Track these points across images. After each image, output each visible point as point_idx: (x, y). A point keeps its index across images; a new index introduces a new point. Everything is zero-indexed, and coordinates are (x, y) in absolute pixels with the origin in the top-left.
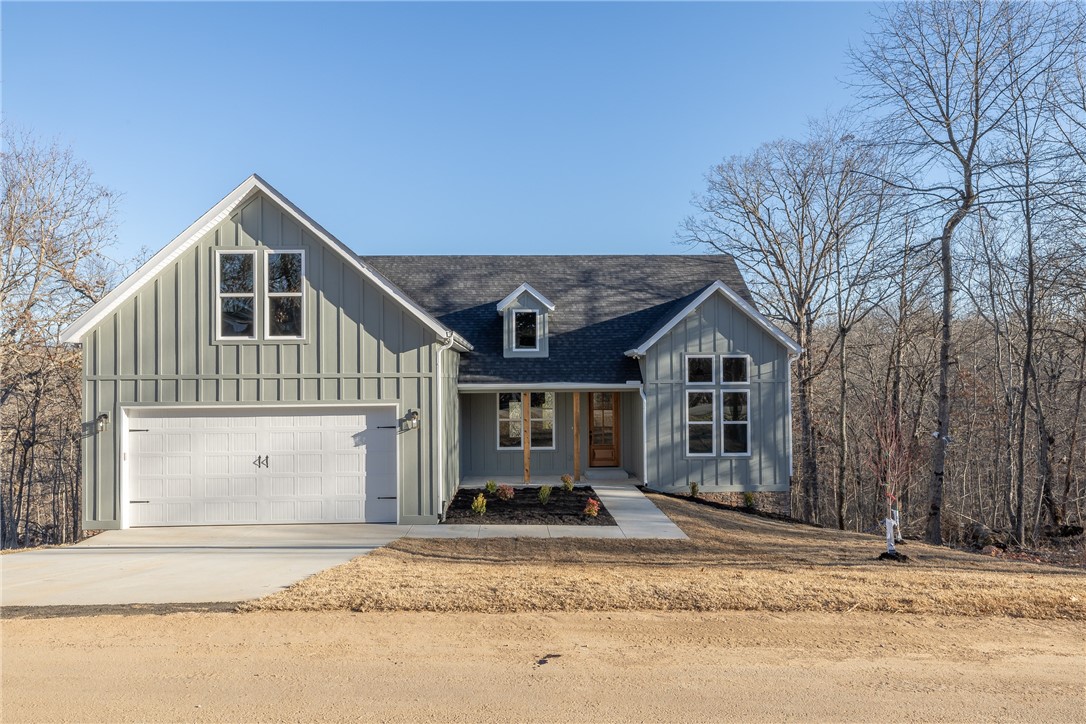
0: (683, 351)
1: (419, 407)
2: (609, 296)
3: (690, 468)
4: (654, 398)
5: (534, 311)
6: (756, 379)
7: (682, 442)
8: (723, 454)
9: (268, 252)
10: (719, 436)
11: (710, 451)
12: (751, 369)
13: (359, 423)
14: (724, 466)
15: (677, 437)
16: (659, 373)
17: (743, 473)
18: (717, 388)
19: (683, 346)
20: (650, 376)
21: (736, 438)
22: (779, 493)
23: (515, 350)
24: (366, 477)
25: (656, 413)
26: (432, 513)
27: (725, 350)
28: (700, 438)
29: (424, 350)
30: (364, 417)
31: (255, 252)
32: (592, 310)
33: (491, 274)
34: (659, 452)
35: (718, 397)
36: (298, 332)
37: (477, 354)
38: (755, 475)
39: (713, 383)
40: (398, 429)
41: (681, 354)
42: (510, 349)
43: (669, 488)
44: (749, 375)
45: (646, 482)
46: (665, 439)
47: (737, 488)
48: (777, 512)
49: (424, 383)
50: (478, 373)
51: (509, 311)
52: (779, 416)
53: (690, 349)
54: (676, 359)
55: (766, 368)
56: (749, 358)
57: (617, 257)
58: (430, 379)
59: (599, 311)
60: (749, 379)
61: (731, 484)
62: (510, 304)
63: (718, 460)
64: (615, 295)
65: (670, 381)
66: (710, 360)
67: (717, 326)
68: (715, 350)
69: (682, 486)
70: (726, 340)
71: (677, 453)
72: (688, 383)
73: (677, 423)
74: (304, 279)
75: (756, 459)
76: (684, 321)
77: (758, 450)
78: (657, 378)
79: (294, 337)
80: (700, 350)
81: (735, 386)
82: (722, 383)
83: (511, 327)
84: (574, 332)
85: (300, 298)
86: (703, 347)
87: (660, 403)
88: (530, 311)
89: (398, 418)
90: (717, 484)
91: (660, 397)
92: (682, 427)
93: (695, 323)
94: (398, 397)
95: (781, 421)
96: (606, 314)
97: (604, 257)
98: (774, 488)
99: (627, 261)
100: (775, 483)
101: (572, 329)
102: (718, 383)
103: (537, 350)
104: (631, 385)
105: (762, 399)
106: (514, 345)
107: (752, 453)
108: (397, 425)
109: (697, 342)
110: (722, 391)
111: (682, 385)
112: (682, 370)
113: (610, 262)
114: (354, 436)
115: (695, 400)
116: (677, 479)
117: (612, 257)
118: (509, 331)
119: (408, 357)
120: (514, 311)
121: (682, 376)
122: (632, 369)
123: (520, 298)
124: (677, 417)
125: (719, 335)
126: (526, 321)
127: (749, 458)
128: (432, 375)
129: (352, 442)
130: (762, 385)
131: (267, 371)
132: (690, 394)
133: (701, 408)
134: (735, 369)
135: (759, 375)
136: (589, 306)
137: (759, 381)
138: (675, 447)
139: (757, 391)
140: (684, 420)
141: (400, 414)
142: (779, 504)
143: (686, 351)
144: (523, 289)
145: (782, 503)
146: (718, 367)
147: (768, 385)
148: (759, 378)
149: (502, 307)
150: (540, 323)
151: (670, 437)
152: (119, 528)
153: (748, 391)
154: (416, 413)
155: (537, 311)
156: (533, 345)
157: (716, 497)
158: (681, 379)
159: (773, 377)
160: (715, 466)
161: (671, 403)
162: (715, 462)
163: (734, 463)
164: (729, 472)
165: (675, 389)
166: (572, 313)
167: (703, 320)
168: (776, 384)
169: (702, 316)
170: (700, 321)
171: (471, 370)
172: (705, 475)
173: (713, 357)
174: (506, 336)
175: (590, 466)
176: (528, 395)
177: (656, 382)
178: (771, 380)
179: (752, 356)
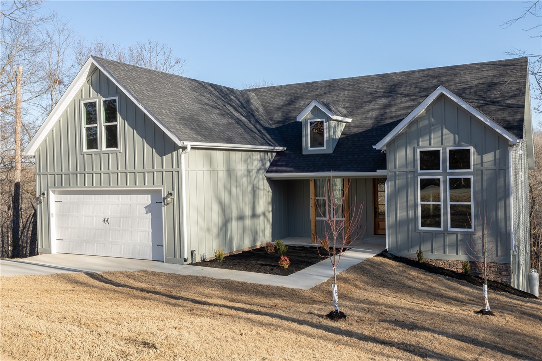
0: (415, 145)
1: (173, 190)
2: (401, 103)
3: (424, 238)
4: (393, 182)
5: (322, 120)
6: (479, 166)
7: (416, 218)
8: (450, 229)
9: (103, 99)
10: (446, 214)
11: (439, 226)
12: (474, 158)
13: (147, 199)
14: (451, 239)
15: (411, 213)
16: (397, 163)
17: (468, 244)
18: (443, 174)
19: (416, 141)
20: (390, 165)
21: (461, 217)
22: (500, 264)
23: (310, 149)
24: (152, 233)
25: (393, 197)
26: (181, 258)
27: (452, 143)
28: (431, 217)
29: (175, 153)
30: (150, 195)
31: (97, 100)
32: (382, 115)
33: (325, 94)
34: (397, 225)
35: (445, 181)
36: (116, 146)
37: (288, 152)
38: (479, 246)
39: (441, 171)
40: (163, 203)
41: (414, 148)
42: (307, 148)
43: (405, 254)
44: (472, 163)
45: (387, 247)
46: (401, 215)
47: (462, 257)
48: (499, 280)
49: (175, 174)
50: (282, 166)
51: (306, 121)
52: (500, 199)
53: (421, 144)
54: (409, 151)
55: (489, 158)
56: (472, 149)
57: (423, 71)
58: (178, 172)
59: (387, 116)
60: (472, 167)
61: (457, 254)
62: (305, 116)
63: (445, 233)
64: (406, 102)
65: (405, 170)
66: (438, 151)
67: (443, 124)
68: (442, 144)
69: (412, 254)
70: (452, 136)
71: (411, 227)
72: (419, 171)
73: (411, 203)
74: (118, 113)
75: (477, 231)
76: (416, 121)
77: (480, 227)
78: (395, 168)
79: (115, 149)
80: (430, 144)
81: (461, 173)
82: (448, 171)
83: (307, 131)
84: (361, 133)
85: (116, 126)
86: (432, 141)
87: (397, 186)
88: (319, 120)
89: (163, 197)
90: (444, 253)
91: (398, 182)
92: (415, 206)
93: (426, 122)
94: (163, 184)
95: (502, 203)
96: (391, 118)
97: (414, 72)
98: (495, 259)
99: (431, 73)
100: (497, 256)
101: (361, 130)
102: (445, 170)
103: (325, 148)
104: (380, 173)
105: (485, 183)
106: (309, 145)
107: (475, 229)
108: (162, 201)
109: (427, 138)
110: (448, 177)
111: (414, 172)
112: (415, 160)
113: (417, 75)
114: (146, 207)
115: (425, 184)
116: (412, 247)
117: (419, 71)
118: (306, 135)
119: (167, 158)
120: (309, 121)
121: (415, 166)
122: (381, 161)
123: (312, 111)
124: (411, 198)
125: (445, 131)
126: (318, 129)
127: (473, 233)
128: (179, 170)
129: (144, 210)
130: (485, 172)
131: (104, 169)
132: (421, 179)
133: (431, 191)
134: (460, 159)
135: (482, 163)
136: (382, 112)
137: (482, 168)
138: (409, 222)
139: (480, 177)
140: (416, 201)
141: (164, 194)
142: (501, 274)
143: (418, 145)
144: (313, 104)
145: (503, 273)
146: (444, 157)
147: (490, 172)
148: (482, 166)
149: (301, 118)
150: (326, 129)
151: (406, 213)
152: (50, 253)
153: (472, 177)
154: (171, 194)
155: (324, 120)
156: (321, 145)
157: (443, 264)
158: (414, 167)
159: (495, 165)
160: (442, 238)
161: (406, 187)
162: (442, 235)
163: (460, 237)
164: (455, 244)
165: (409, 176)
166: (366, 118)
167: (432, 120)
168: (497, 170)
169: (431, 116)
170: (430, 120)
171: (280, 163)
172: (435, 245)
173: (441, 149)
174: (304, 139)
175: (375, 234)
176: (313, 181)
177: (394, 170)
178: (493, 167)
179: (475, 147)
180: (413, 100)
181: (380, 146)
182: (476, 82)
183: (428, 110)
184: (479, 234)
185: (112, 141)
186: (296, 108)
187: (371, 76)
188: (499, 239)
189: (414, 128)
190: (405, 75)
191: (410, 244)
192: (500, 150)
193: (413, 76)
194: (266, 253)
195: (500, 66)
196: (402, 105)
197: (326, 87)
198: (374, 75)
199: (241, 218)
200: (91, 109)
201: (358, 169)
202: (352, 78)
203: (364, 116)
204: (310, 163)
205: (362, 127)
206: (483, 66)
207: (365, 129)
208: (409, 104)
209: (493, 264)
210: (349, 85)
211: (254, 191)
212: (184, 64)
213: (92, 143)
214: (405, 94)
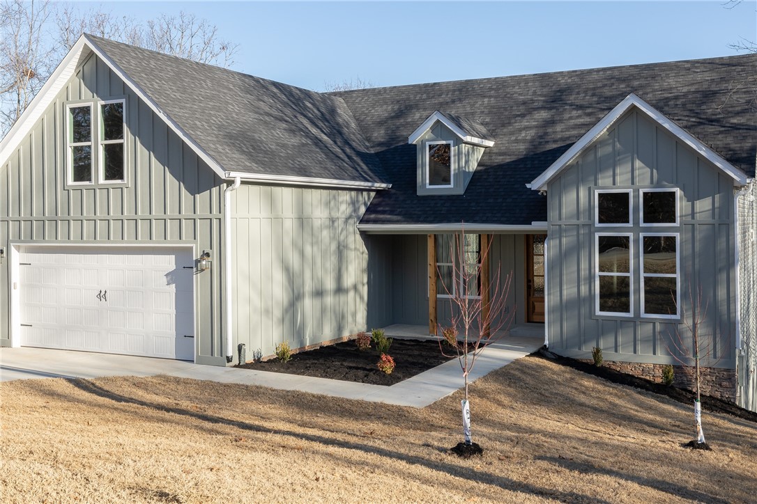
0: (592, 185)
1: (211, 249)
2: (571, 118)
3: (603, 328)
4: (557, 241)
5: (448, 142)
6: (688, 219)
7: (591, 297)
8: (643, 315)
9: (101, 103)
10: (637, 291)
11: (627, 310)
12: (681, 206)
13: (168, 263)
14: (645, 331)
15: (584, 289)
16: (564, 211)
17: (671, 337)
18: (635, 230)
19: (593, 178)
20: (552, 214)
21: (660, 297)
22: (720, 371)
23: (428, 187)
24: (176, 315)
25: (558, 263)
26: (221, 356)
27: (648, 182)
28: (615, 295)
29: (215, 190)
30: (174, 256)
31: (92, 104)
32: (541, 137)
33: (453, 101)
34: (563, 307)
35: (636, 241)
36: (121, 178)
37: (393, 191)
38: (688, 342)
39: (630, 225)
40: (195, 269)
41: (590, 189)
42: (424, 185)
43: (574, 353)
44: (678, 213)
45: (547, 342)
46: (569, 291)
47: (662, 358)
48: (718, 395)
49: (215, 222)
50: (384, 212)
51: (423, 142)
52: (720, 270)
53: (600, 182)
54: (583, 193)
55: (704, 205)
56: (678, 192)
57: (604, 70)
58: (220, 219)
59: (548, 138)
60: (678, 219)
61: (654, 353)
62: (422, 135)
63: (636, 321)
64: (579, 117)
65: (574, 221)
66: (627, 195)
67: (635, 151)
68: (633, 183)
69: (585, 352)
70: (649, 170)
71: (584, 310)
72: (597, 225)
73: (584, 273)
74: (125, 125)
75: (686, 318)
76: (593, 147)
77: (690, 313)
78: (560, 219)
79: (119, 181)
80: (614, 184)
81: (661, 229)
82: (642, 224)
83: (424, 160)
84: (509, 164)
85: (121, 145)
86: (618, 179)
87: (564, 247)
88: (444, 142)
89: (194, 259)
90: (635, 352)
91: (564, 240)
92: (591, 278)
93: (609, 149)
94: (195, 239)
95: (723, 277)
96: (555, 141)
97: (590, 72)
98: (713, 362)
99: (616, 73)
100: (715, 357)
101: (508, 159)
102: (636, 222)
103: (451, 186)
104: (536, 226)
105: (697, 245)
106: (428, 181)
107: (682, 315)
108: (194, 266)
109: (611, 173)
110: (642, 235)
111: (590, 226)
112: (590, 208)
113: (595, 76)
114: (167, 275)
115: (607, 245)
116: (585, 342)
117: (598, 71)
118: (423, 165)
119: (202, 198)
120: (428, 144)
121: (591, 216)
122: (538, 207)
123: (433, 129)
124: (584, 265)
125: (638, 163)
126: (441, 157)
127: (680, 322)
128: (221, 216)
129: (165, 280)
130: (697, 227)
131: (101, 213)
132: (600, 237)
133: (614, 255)
134: (659, 207)
135: (693, 214)
136: (541, 132)
137: (693, 222)
138: (581, 302)
139: (690, 235)
140: (592, 270)
141: (196, 255)
142: (720, 385)
143: (596, 184)
144: (435, 117)
145: (724, 384)
146: (636, 204)
147: (705, 227)
148: (693, 218)
149: (414, 139)
150: (454, 156)
151: (576, 290)
152: (10, 346)
153: (677, 235)
154: (208, 255)
155: (451, 142)
156: (447, 181)
157: (633, 369)
158: (590, 219)
159: (713, 217)
160: (632, 329)
161: (576, 248)
162: (632, 324)
163: (658, 327)
164: (652, 338)
165: (582, 231)
166: (517, 141)
167: (618, 145)
168: (717, 225)
169: (616, 139)
170: (614, 146)
171: (381, 209)
172: (620, 339)
173: (630, 191)
174: (419, 172)
175: (529, 321)
176: (433, 237)
177: (559, 223)
178: (710, 220)
179: (683, 189)
180: (589, 115)
181: (537, 184)
182: (685, 90)
183: (611, 130)
184: (688, 323)
185: (115, 168)
186: (408, 123)
187: (524, 76)
188: (718, 331)
189: (591, 158)
190: (577, 75)
191: (582, 337)
192: (721, 194)
193: (589, 78)
194: (358, 350)
195: (720, 67)
196: (573, 122)
197: (454, 91)
198: (529, 75)
199: (319, 293)
200: (81, 119)
201: (502, 219)
202: (496, 78)
203: (513, 138)
204: (428, 209)
205: (509, 155)
206: (696, 65)
207: (513, 158)
208: (583, 120)
209: (709, 370)
210: (491, 89)
211: (341, 250)
212: (234, 51)
213: (83, 172)
214: (577, 106)
